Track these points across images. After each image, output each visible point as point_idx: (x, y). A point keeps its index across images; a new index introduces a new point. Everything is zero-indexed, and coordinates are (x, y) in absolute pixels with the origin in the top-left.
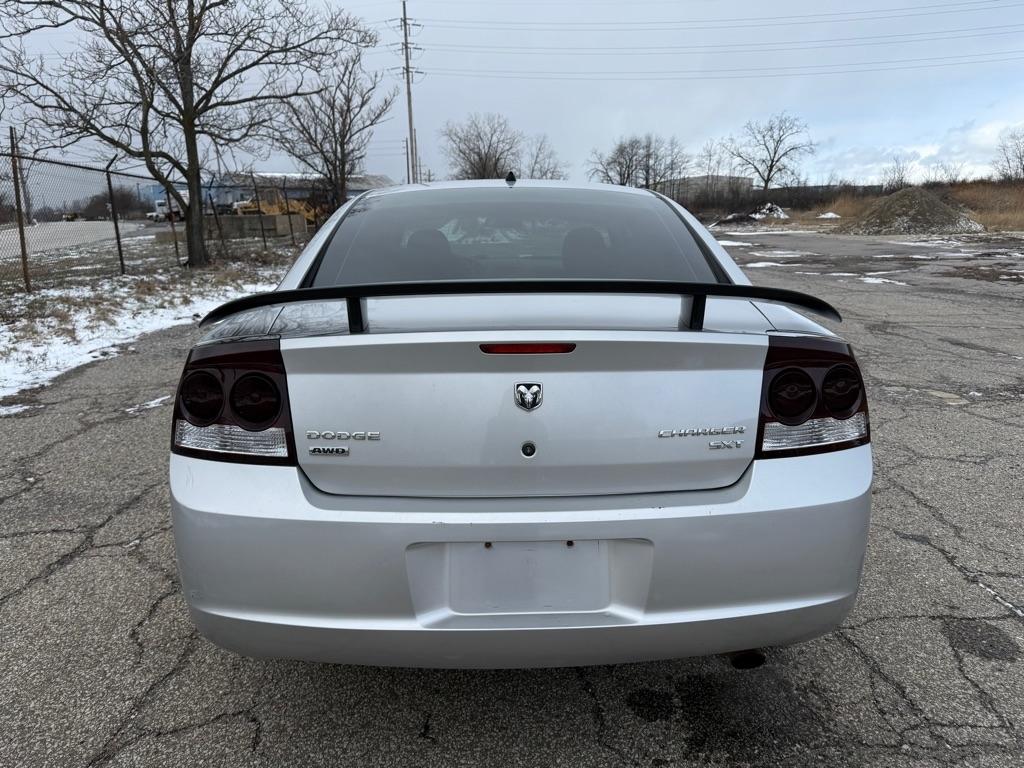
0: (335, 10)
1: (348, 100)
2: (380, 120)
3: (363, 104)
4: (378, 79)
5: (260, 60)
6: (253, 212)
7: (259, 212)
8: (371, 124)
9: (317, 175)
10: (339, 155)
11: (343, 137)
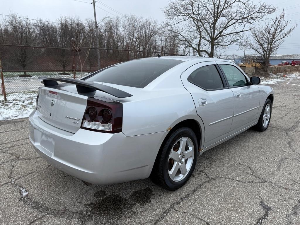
0: (262, 3)
1: (276, 30)
2: (287, 36)
3: (281, 31)
4: (288, 23)
5: (235, 22)
6: (243, 66)
7: (245, 66)
8: (283, 38)
9: (259, 55)
10: (269, 48)
11: (271, 43)
